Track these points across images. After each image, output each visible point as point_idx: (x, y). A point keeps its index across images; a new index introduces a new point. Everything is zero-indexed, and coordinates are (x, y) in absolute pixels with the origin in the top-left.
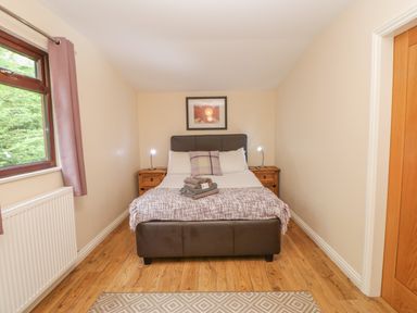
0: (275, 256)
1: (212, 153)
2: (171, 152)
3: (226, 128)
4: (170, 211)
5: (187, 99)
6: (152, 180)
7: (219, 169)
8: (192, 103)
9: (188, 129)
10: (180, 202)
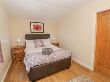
0: (70, 67)
1: (41, 40)
2: (26, 40)
3: (43, 32)
4: (42, 61)
5: (31, 22)
6: (19, 50)
7: (44, 45)
8: (32, 24)
9: (31, 32)
10: (44, 57)
